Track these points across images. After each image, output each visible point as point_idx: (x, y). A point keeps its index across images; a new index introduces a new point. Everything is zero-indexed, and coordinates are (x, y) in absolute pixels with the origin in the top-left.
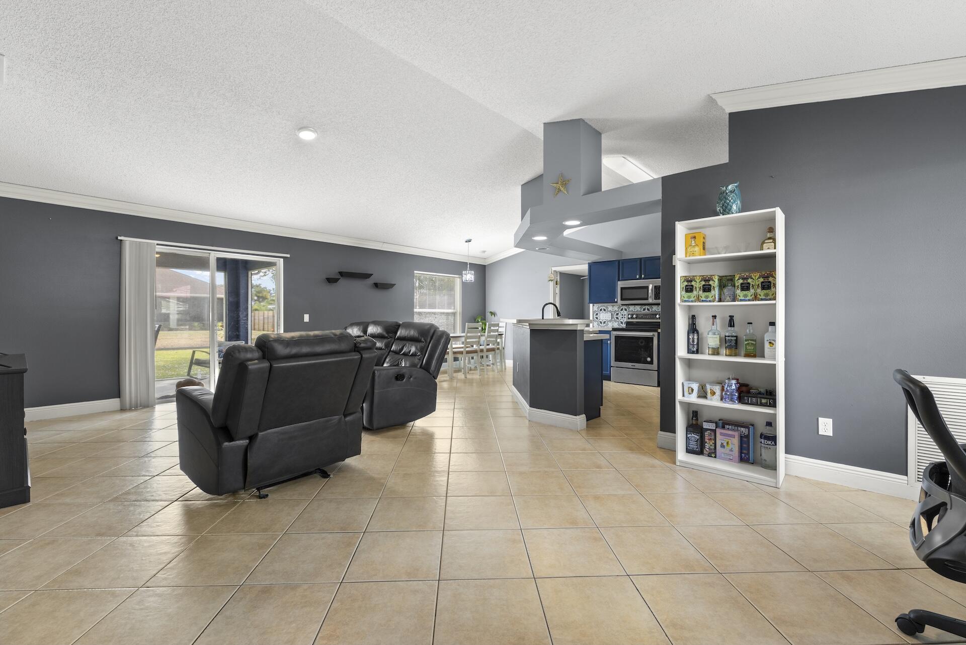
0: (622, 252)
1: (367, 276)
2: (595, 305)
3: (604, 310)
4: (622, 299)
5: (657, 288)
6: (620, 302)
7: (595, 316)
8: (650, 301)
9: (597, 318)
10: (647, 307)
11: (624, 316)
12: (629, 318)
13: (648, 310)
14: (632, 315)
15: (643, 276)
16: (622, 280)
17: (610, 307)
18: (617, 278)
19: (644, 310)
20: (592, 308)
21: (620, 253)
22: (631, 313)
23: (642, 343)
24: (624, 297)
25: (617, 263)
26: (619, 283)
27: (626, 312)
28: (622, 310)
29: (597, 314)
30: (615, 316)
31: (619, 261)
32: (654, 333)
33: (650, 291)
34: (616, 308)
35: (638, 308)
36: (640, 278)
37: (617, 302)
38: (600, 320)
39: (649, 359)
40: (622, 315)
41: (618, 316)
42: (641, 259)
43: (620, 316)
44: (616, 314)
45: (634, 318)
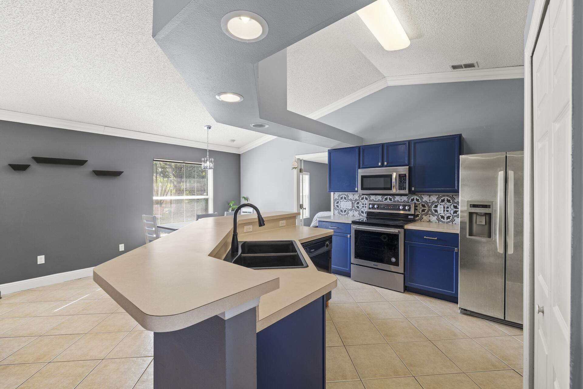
0: (362, 138)
1: (81, 163)
2: (336, 193)
3: (345, 198)
4: (363, 188)
5: (401, 177)
6: (360, 191)
7: (336, 204)
8: (394, 191)
9: (338, 206)
10: (388, 197)
11: (364, 205)
12: (370, 208)
13: (390, 199)
14: (373, 205)
15: (385, 163)
16: (363, 168)
17: (351, 196)
18: (357, 166)
19: (386, 199)
20: (334, 196)
21: (361, 139)
22: (372, 202)
23: (385, 238)
24: (364, 187)
25: (357, 150)
26: (360, 171)
27: (366, 201)
28: (363, 199)
29: (338, 203)
30: (356, 205)
31: (359, 148)
32: (399, 230)
33: (394, 180)
34: (356, 197)
35: (379, 198)
36: (382, 166)
37: (357, 191)
38: (341, 209)
39: (393, 260)
40: (363, 204)
41: (358, 205)
42: (383, 145)
43: (360, 205)
44: (356, 203)
45: (375, 209)
